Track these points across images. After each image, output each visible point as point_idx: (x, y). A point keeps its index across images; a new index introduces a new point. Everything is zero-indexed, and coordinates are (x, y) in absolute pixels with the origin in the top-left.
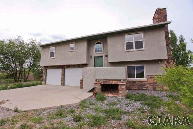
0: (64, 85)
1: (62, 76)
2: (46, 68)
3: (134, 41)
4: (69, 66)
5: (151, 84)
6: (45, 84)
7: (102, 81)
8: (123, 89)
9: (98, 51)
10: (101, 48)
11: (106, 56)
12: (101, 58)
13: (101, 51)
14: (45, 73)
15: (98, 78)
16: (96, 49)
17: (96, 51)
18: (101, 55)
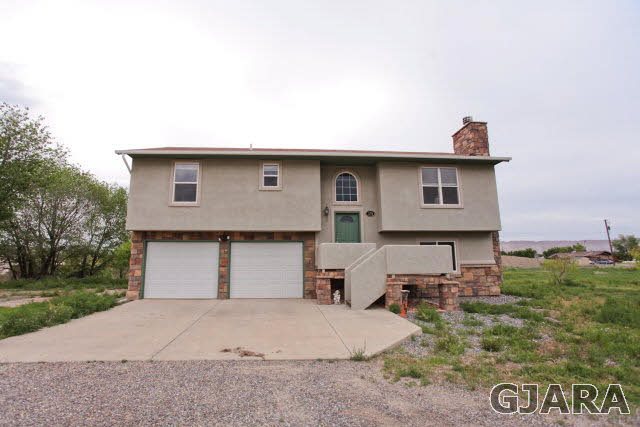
0: (229, 298)
1: (220, 266)
2: (146, 236)
3: (440, 186)
4: (250, 237)
5: (467, 282)
6: (141, 296)
7: (406, 279)
8: (454, 294)
9: (347, 199)
10: (355, 191)
11: (369, 214)
12: (354, 218)
13: (354, 199)
14: (141, 256)
15: (395, 270)
16: (338, 191)
17: (339, 199)
18: (354, 210)
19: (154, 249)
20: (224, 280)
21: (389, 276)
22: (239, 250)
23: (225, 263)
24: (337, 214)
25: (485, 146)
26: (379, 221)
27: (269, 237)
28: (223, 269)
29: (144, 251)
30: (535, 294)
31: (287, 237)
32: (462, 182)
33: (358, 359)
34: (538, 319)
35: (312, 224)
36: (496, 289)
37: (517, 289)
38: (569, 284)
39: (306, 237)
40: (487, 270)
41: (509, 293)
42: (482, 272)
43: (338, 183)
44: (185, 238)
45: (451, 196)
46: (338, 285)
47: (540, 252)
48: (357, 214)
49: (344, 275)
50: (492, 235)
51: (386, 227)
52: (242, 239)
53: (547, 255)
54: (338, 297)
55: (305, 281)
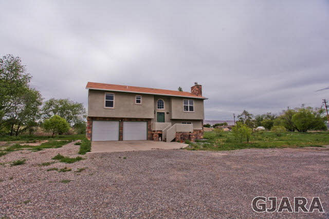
0: (122, 140)
1: (119, 130)
2: (93, 119)
3: (189, 105)
4: (130, 120)
7: (181, 133)
8: (193, 137)
9: (161, 108)
10: (163, 106)
11: (168, 113)
13: (163, 108)
14: (91, 126)
15: (178, 131)
16: (158, 105)
17: (158, 108)
18: (163, 112)
19: (95, 123)
20: (121, 137)
22: (126, 125)
23: (121, 129)
24: (158, 113)
26: (171, 116)
27: (136, 120)
28: (121, 131)
29: (91, 124)
30: (211, 138)
31: (142, 120)
32: (195, 105)
33: (181, 149)
34: (213, 143)
35: (152, 116)
36: (202, 137)
37: (206, 137)
38: (221, 136)
39: (148, 120)
40: (200, 131)
41: (205, 138)
42: (199, 132)
43: (158, 103)
45: (191, 109)
46: (160, 135)
47: (212, 126)
48: (164, 113)
49: (162, 132)
50: (201, 121)
51: (173, 118)
52: (127, 120)
53: (214, 126)
54: (160, 139)
55: (147, 134)
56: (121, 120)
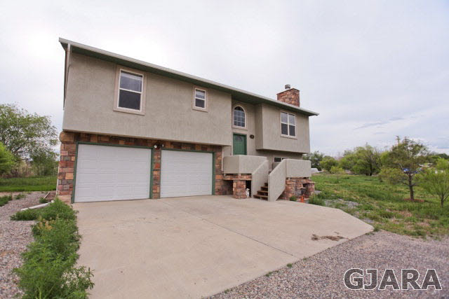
0: (159, 197)
1: (153, 170)
2: (79, 138)
3: (288, 124)
4: (178, 146)
6: (73, 200)
9: (239, 125)
10: (243, 120)
11: (252, 137)
12: (242, 138)
13: (243, 125)
14: (73, 159)
16: (235, 119)
18: (244, 133)
19: (85, 151)
20: (155, 182)
21: (287, 179)
22: (167, 157)
23: (156, 167)
24: (234, 135)
25: (298, 105)
27: (192, 148)
28: (154, 173)
29: (75, 153)
31: (204, 148)
35: (227, 140)
39: (215, 149)
43: (235, 113)
44: (121, 143)
48: (245, 136)
49: (251, 177)
51: (266, 147)
52: (172, 147)
54: (248, 193)
55: (214, 181)
56: (157, 146)
